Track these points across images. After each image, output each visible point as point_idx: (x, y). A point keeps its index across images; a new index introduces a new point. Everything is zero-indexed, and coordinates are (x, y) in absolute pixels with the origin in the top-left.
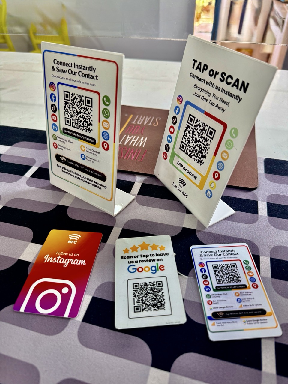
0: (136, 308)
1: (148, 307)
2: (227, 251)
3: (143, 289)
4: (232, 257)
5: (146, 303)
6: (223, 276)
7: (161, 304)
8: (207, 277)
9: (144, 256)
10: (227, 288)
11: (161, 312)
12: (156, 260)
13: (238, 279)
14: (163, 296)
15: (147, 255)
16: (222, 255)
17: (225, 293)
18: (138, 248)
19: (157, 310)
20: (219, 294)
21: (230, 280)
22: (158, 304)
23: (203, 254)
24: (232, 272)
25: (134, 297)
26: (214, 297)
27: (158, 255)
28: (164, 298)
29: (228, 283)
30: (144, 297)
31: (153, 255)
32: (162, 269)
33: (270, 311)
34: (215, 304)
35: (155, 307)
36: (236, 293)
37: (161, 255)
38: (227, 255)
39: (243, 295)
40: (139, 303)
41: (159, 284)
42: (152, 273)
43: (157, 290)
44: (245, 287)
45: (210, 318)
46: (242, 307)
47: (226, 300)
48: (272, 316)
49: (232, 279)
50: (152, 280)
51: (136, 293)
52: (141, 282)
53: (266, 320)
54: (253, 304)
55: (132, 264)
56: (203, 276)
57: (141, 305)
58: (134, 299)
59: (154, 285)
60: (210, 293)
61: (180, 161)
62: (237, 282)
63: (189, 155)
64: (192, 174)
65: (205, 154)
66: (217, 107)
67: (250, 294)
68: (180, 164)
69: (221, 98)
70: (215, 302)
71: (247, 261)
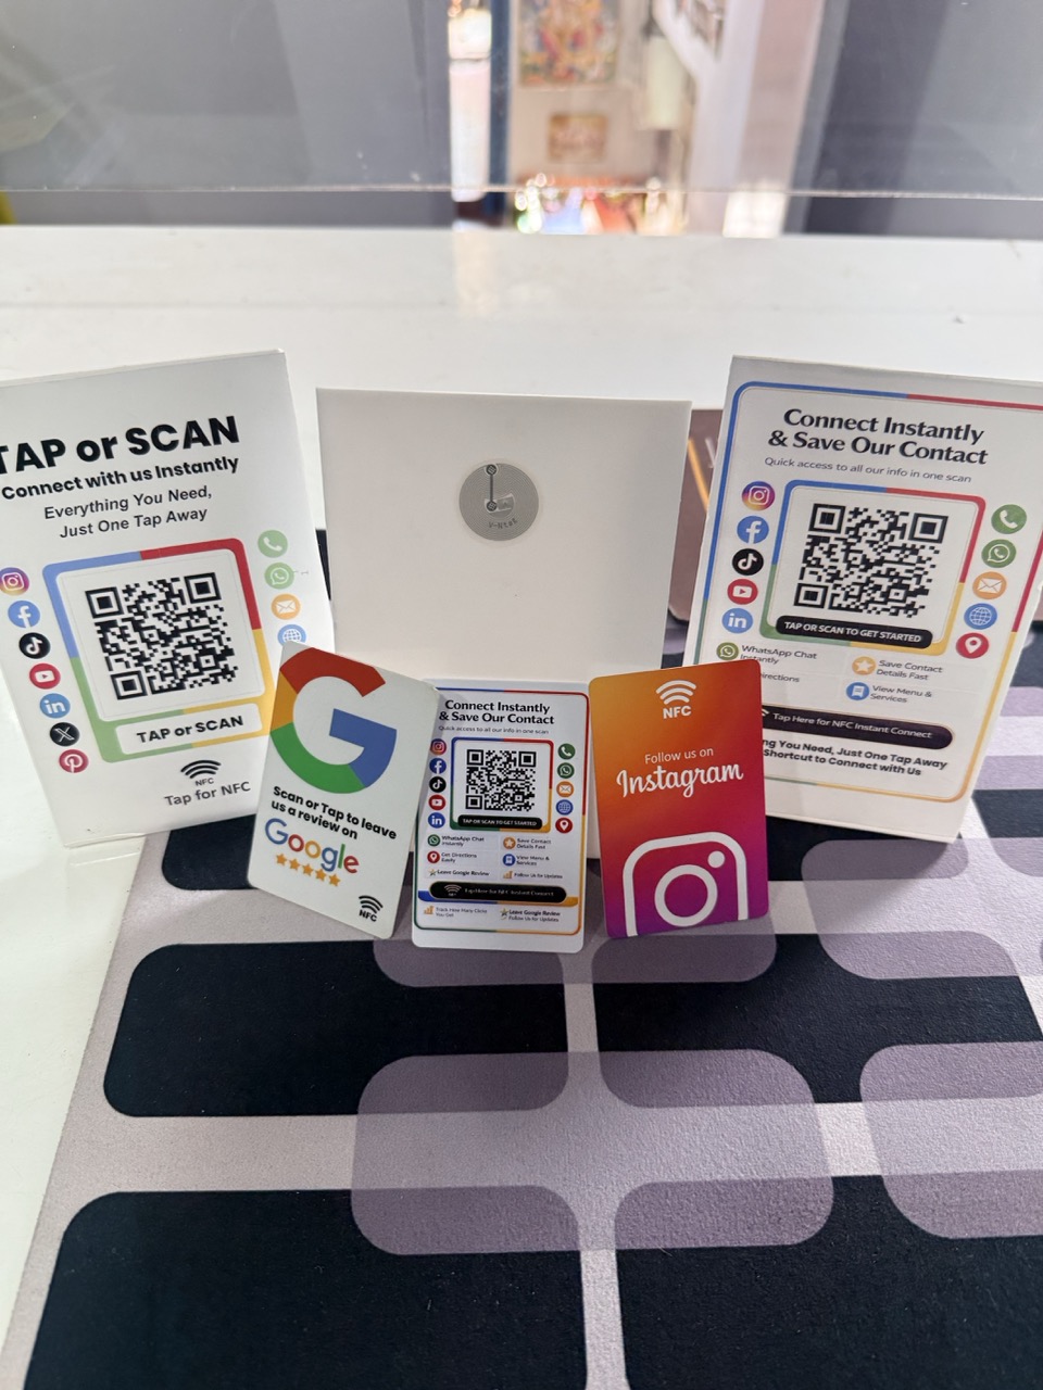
2: (524, 709)
6: (488, 788)
8: (443, 787)
13: (526, 801)
17: (479, 837)
20: (461, 838)
21: (502, 802)
24: (516, 779)
26: (448, 843)
29: (495, 809)
33: (576, 893)
34: (446, 862)
36: (506, 840)
39: (522, 846)
44: (536, 824)
46: (510, 877)
47: (475, 855)
48: (576, 907)
49: (508, 799)
53: (559, 914)
54: (542, 873)
56: (434, 781)
60: (440, 832)
61: (147, 727)
62: (520, 810)
63: (170, 689)
64: (218, 724)
65: (222, 648)
66: (174, 518)
67: (542, 845)
68: (153, 735)
69: (171, 492)
70: (446, 858)
71: (570, 749)
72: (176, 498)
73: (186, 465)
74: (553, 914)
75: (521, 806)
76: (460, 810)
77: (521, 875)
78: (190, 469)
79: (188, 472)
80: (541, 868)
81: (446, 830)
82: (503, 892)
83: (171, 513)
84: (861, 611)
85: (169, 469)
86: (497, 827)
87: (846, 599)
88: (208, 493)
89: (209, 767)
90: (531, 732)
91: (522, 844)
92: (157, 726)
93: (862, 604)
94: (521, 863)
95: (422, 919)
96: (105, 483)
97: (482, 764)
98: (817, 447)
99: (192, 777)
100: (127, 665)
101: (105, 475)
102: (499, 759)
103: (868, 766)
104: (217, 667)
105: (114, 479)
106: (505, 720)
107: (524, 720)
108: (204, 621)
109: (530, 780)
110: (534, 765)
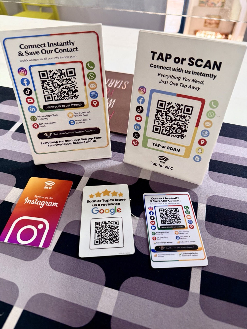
0: (96, 241)
1: (106, 241)
2: (172, 198)
3: (103, 226)
4: (176, 203)
5: (104, 237)
6: (167, 218)
7: (116, 239)
8: (154, 218)
9: (106, 201)
10: (169, 227)
11: (115, 245)
12: (115, 204)
13: (178, 221)
14: (118, 232)
15: (108, 200)
16: (168, 201)
17: (167, 232)
18: (101, 194)
19: (113, 243)
20: (162, 232)
21: (172, 221)
22: (114, 238)
23: (152, 200)
24: (174, 215)
25: (95, 232)
26: (158, 234)
27: (117, 200)
28: (119, 234)
29: (170, 223)
30: (103, 232)
31: (113, 200)
32: (119, 211)
33: (201, 247)
34: (159, 240)
35: (111, 240)
36: (175, 232)
37: (119, 200)
38: (172, 201)
39: (181, 233)
40: (99, 238)
41: (116, 223)
42: (111, 214)
43: (114, 228)
44: (183, 227)
45: (153, 251)
46: (179, 243)
47: (167, 237)
48: (202, 250)
49: (173, 221)
50: (110, 220)
51: (97, 229)
52: (101, 221)
53: (197, 253)
54: (188, 241)
55: (95, 207)
56: (151, 217)
57: (100, 239)
58: (95, 234)
59: (111, 224)
64: (173, 149)
65: (185, 129)
68: (156, 145)
69: (193, 79)
70: (158, 238)
72: (194, 82)
73: (201, 73)
76: (160, 224)
77: (182, 242)
81: (157, 230)
82: (178, 248)
85: (196, 73)
88: (203, 83)
94: (182, 238)
102: (168, 210)
104: (181, 133)
105: (180, 71)
108: (184, 120)
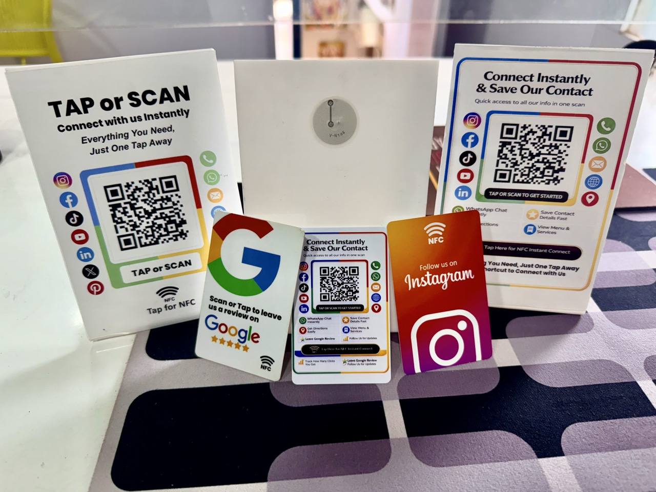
2: (351, 243)
6: (333, 289)
13: (354, 295)
17: (328, 318)
20: (318, 318)
21: (341, 296)
23: (309, 247)
24: (348, 283)
26: (311, 322)
29: (337, 300)
33: (385, 348)
34: (310, 333)
36: (344, 318)
38: (349, 249)
44: (361, 308)
45: (298, 353)
47: (327, 328)
48: (386, 356)
49: (344, 294)
53: (376, 360)
54: (364, 337)
56: (301, 286)
60: (306, 316)
61: (137, 267)
62: (351, 300)
63: (151, 244)
64: (178, 265)
65: (180, 220)
66: (154, 144)
67: (364, 320)
68: (141, 272)
69: (152, 129)
70: (310, 330)
71: (378, 264)
72: (155, 132)
73: (161, 113)
74: (373, 361)
75: (351, 298)
76: (317, 302)
77: (353, 338)
78: (163, 115)
79: (162, 117)
80: (365, 334)
81: (310, 314)
82: (343, 349)
83: (152, 141)
84: (530, 183)
85: (151, 115)
86: (338, 311)
87: (521, 177)
88: (173, 129)
89: (173, 290)
90: (355, 255)
91: (353, 320)
92: (143, 266)
93: (530, 179)
94: (353, 331)
95: (298, 368)
96: (116, 124)
97: (328, 275)
98: (502, 92)
99: (162, 297)
100: (127, 230)
101: (116, 118)
102: (338, 271)
103: (537, 273)
104: (177, 231)
105: (121, 121)
106: (341, 249)
107: (351, 249)
108: (170, 204)
109: (356, 283)
110: (358, 274)
